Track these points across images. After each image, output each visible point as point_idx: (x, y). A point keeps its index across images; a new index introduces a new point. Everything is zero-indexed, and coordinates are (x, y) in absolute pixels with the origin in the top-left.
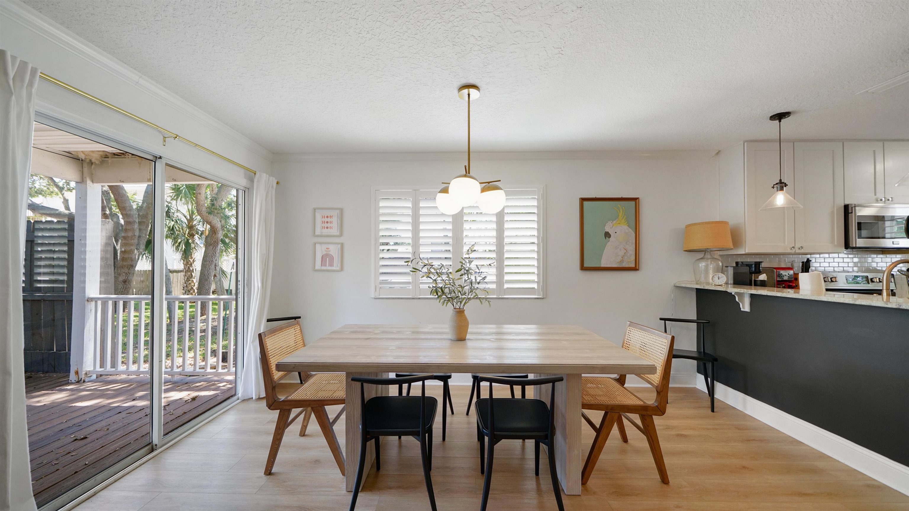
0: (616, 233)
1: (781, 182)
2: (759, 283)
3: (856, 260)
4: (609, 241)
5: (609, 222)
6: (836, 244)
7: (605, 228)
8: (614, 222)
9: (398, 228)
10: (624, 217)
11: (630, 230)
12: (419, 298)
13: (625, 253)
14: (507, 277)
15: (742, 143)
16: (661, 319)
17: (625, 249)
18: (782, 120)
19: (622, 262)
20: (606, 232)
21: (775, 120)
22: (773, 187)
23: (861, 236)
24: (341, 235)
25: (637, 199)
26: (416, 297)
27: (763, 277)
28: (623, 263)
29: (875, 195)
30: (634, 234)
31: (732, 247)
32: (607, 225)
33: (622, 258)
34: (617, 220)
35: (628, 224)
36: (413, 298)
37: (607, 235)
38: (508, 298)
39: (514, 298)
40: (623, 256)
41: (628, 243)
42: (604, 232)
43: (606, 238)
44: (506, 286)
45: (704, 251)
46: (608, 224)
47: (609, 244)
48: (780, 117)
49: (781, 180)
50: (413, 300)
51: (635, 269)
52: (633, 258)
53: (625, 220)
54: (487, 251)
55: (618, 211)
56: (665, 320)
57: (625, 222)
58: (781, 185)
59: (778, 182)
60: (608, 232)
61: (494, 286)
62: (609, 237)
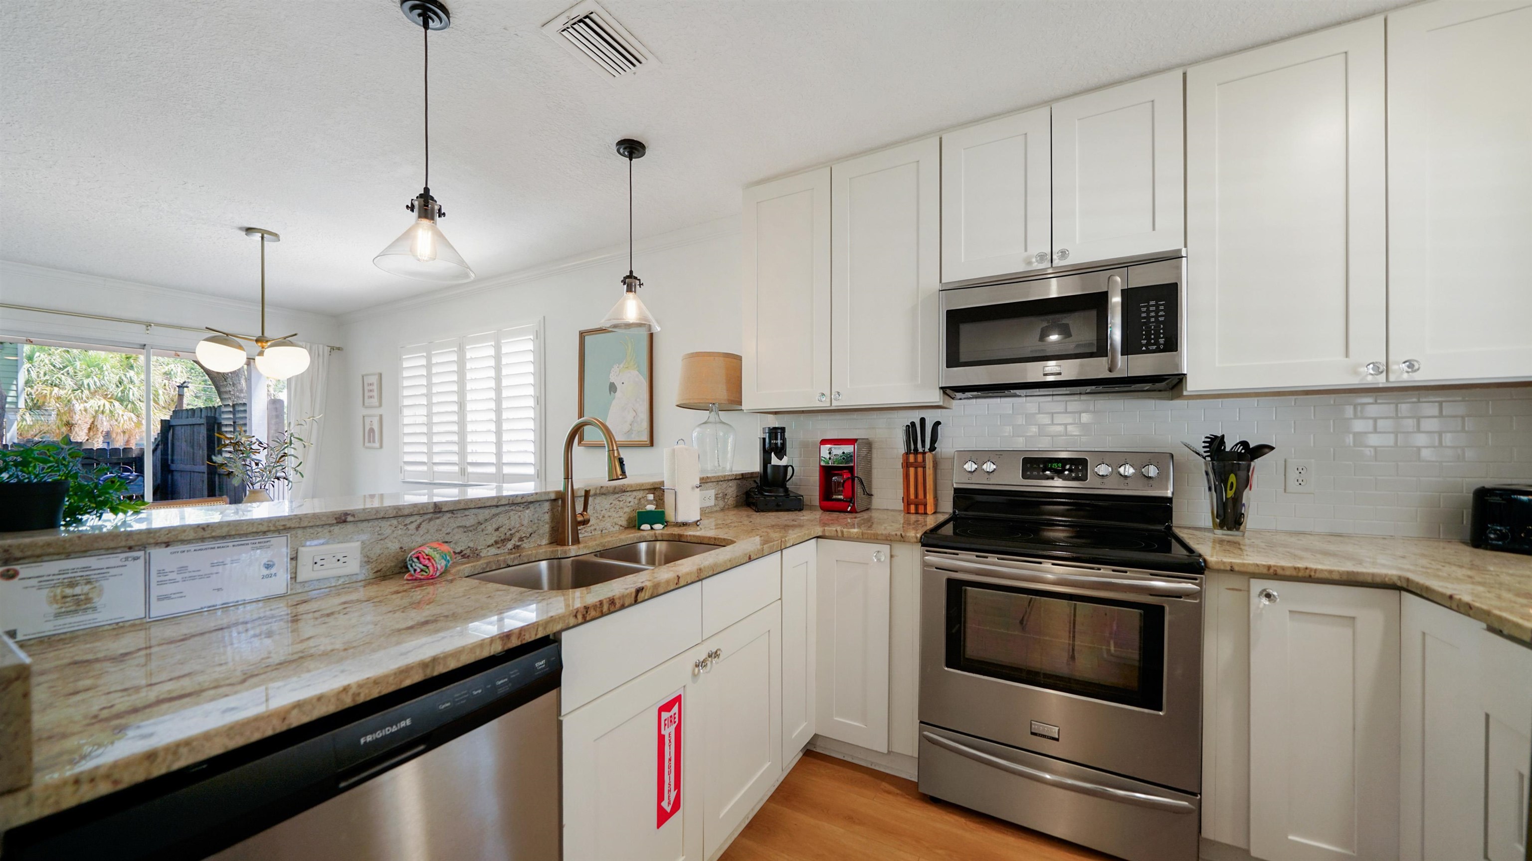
0: (623, 383)
1: (631, 276)
3: (1085, 418)
4: (614, 398)
5: (615, 367)
6: (919, 382)
7: (610, 377)
8: (621, 366)
10: (633, 356)
11: (641, 377)
13: (634, 417)
17: (634, 410)
20: (611, 383)
23: (958, 358)
24: (380, 405)
28: (632, 433)
29: (1026, 250)
30: (647, 384)
32: (612, 371)
33: (631, 425)
34: (625, 361)
35: (638, 368)
37: (613, 388)
40: (633, 422)
41: (638, 400)
42: (609, 384)
43: (610, 393)
44: (505, 470)
45: (709, 409)
46: (614, 369)
47: (614, 402)
49: (631, 272)
51: (650, 444)
52: (647, 427)
53: (634, 361)
55: (627, 345)
57: (635, 364)
58: (630, 282)
60: (613, 383)
61: (492, 470)
62: (615, 392)
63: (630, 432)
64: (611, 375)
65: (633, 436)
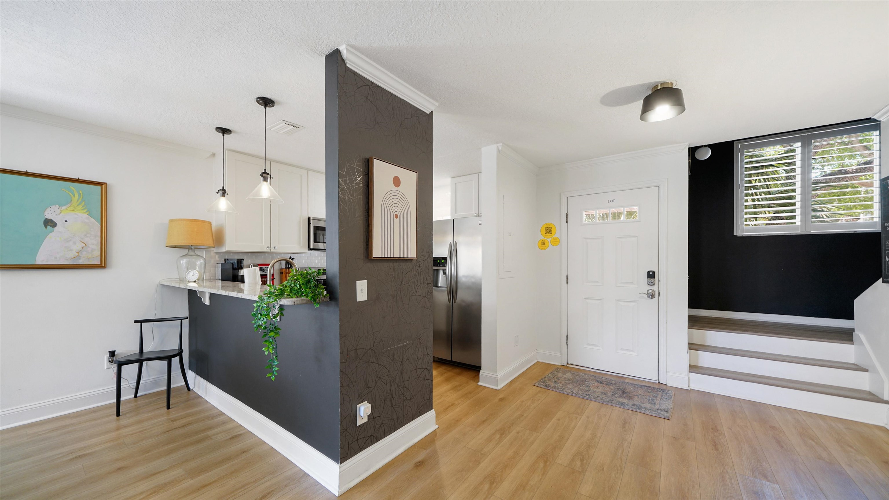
0: (66, 221)
4: (53, 231)
5: (53, 207)
6: (302, 246)
7: (46, 213)
8: (64, 208)
10: (80, 203)
11: (92, 220)
13: (82, 248)
16: (136, 322)
17: (83, 243)
18: (227, 134)
19: (78, 257)
20: (46, 219)
22: (218, 193)
23: (316, 240)
25: (103, 184)
28: (80, 259)
30: (100, 226)
32: (48, 210)
33: (78, 253)
34: (69, 205)
35: (88, 213)
37: (49, 223)
40: (80, 251)
41: (88, 235)
42: (44, 219)
43: (46, 227)
45: (188, 248)
46: (51, 209)
51: (101, 266)
52: (97, 253)
53: (83, 207)
55: (72, 195)
56: (141, 322)
57: (83, 209)
60: (51, 219)
62: (54, 227)
65: (81, 261)
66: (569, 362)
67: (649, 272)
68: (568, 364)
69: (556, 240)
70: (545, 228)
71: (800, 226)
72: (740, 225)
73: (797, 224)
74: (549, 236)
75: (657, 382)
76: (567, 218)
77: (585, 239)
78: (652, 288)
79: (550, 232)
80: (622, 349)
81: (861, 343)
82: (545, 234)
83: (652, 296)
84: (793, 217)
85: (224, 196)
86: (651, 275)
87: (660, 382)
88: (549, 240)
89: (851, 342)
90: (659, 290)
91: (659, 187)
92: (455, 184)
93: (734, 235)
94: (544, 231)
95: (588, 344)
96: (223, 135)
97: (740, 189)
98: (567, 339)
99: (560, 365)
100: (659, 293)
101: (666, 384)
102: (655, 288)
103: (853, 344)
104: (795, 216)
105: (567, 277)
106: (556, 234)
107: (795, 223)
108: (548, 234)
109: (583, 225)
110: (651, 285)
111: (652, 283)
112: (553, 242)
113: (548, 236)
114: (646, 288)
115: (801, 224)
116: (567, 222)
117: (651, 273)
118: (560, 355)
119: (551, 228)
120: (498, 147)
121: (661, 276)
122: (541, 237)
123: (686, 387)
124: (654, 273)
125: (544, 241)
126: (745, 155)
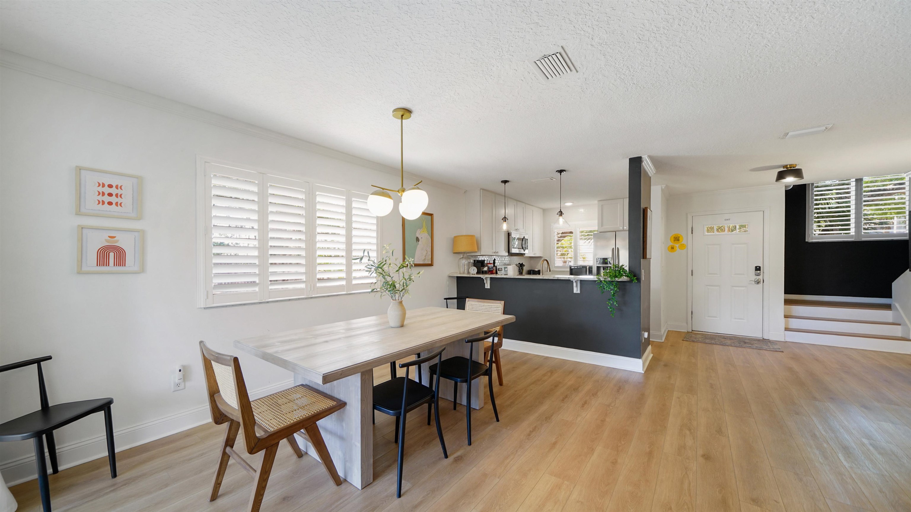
0: (421, 237)
2: (484, 272)
4: (418, 244)
5: (418, 230)
8: (421, 230)
9: (231, 216)
10: (426, 227)
11: (429, 237)
12: (268, 302)
13: (426, 253)
14: (354, 274)
15: (479, 189)
17: (426, 250)
18: (506, 184)
21: (503, 183)
24: (140, 218)
25: (432, 215)
26: (264, 301)
27: (486, 269)
30: (431, 240)
31: (477, 251)
34: (422, 228)
35: (427, 231)
36: (260, 303)
37: (418, 239)
38: (354, 293)
39: (360, 293)
40: (426, 255)
41: (428, 246)
42: (415, 238)
43: (417, 242)
44: (354, 282)
45: (463, 253)
47: (418, 246)
48: (505, 182)
50: (268, 304)
51: (431, 265)
52: (430, 257)
53: (426, 229)
54: (337, 249)
55: (423, 222)
56: (447, 299)
59: (504, 217)
60: (418, 237)
61: (343, 283)
62: (419, 241)
63: (425, 260)
64: (417, 233)
65: (426, 261)
66: (693, 330)
67: (756, 267)
68: (692, 331)
69: (683, 246)
70: (674, 237)
71: (854, 236)
72: (811, 235)
73: (851, 234)
74: (678, 243)
75: (762, 338)
76: (692, 231)
77: (707, 245)
78: (758, 277)
79: (678, 240)
80: (735, 319)
81: (897, 309)
82: (674, 241)
83: (758, 282)
84: (849, 229)
85: (505, 221)
86: (758, 269)
87: (764, 338)
88: (677, 245)
89: (890, 309)
90: (763, 279)
91: (763, 211)
92: (602, 205)
93: (806, 241)
94: (673, 239)
95: (709, 317)
96: (505, 184)
97: (811, 209)
98: (692, 314)
99: (687, 331)
100: (763, 280)
101: (768, 339)
102: (761, 277)
103: (891, 310)
104: (850, 228)
105: (692, 271)
106: (683, 241)
107: (850, 233)
108: (676, 242)
109: (705, 236)
110: (758, 275)
111: (758, 274)
112: (680, 247)
113: (676, 243)
114: (754, 277)
115: (855, 234)
116: (692, 233)
117: (758, 268)
118: (686, 325)
119: (679, 237)
120: (662, 187)
121: (766, 269)
122: (671, 244)
123: (783, 340)
124: (760, 267)
125: (673, 247)
126: (814, 186)
